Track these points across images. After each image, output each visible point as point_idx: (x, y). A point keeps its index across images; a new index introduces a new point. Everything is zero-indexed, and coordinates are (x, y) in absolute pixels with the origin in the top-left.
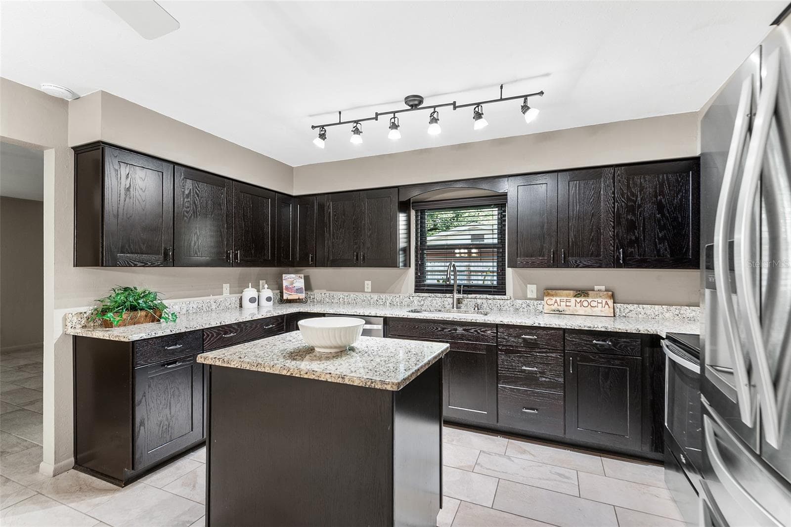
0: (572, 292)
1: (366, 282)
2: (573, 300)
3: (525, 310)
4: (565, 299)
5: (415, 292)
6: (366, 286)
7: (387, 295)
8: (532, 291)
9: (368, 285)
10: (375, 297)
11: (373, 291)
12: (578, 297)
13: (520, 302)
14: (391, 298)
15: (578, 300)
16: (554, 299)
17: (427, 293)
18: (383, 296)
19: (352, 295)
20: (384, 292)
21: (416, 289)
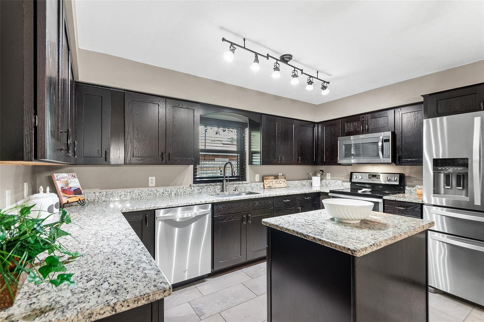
0: (273, 177)
1: (150, 178)
2: (274, 180)
3: (256, 188)
4: (271, 180)
5: (193, 183)
6: (150, 182)
7: (173, 188)
8: (257, 178)
9: (152, 180)
10: (161, 190)
11: (157, 185)
12: (275, 179)
13: (254, 184)
14: (176, 189)
15: (276, 180)
16: (267, 181)
17: (204, 183)
18: (169, 189)
19: (136, 191)
20: (168, 186)
21: (194, 181)
